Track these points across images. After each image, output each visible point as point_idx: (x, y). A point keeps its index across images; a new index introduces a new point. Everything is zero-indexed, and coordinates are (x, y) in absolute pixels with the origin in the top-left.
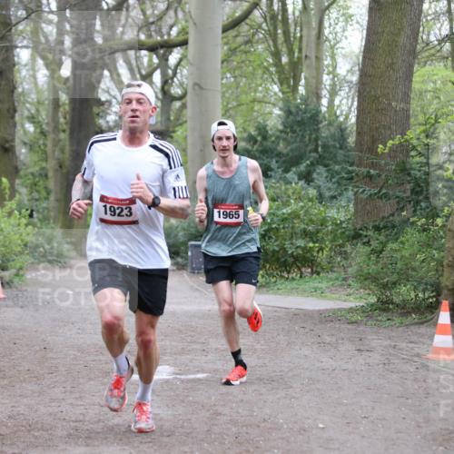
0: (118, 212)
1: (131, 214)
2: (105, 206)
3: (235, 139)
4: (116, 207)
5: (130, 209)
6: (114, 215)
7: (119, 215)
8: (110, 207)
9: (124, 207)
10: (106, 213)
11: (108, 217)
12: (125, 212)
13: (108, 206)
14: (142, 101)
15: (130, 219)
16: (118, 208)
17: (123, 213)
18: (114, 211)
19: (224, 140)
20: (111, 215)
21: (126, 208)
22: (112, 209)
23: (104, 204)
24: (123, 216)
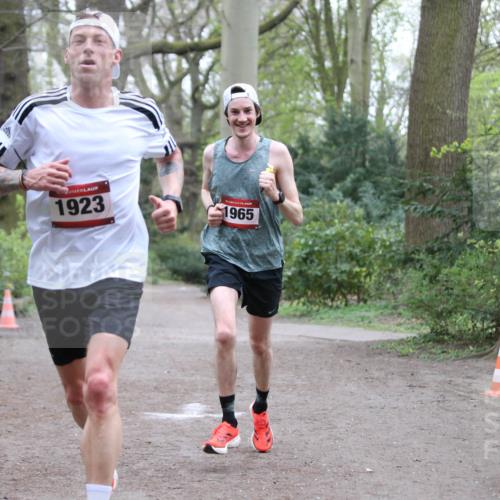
0: (81, 206)
1: (103, 208)
2: (60, 203)
3: (257, 109)
4: (78, 199)
5: (101, 199)
6: (77, 213)
7: (84, 211)
8: (69, 202)
9: (91, 197)
10: (62, 213)
11: (67, 218)
12: (93, 205)
14: (101, 38)
15: (102, 216)
16: (82, 201)
17: (90, 208)
18: (76, 207)
19: (242, 113)
20: (71, 213)
21: (94, 199)
22: (72, 204)
23: (57, 199)
24: (90, 212)
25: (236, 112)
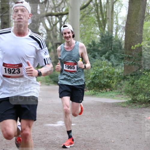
0: (12, 71)
1: (20, 72)
2: (5, 69)
4: (11, 69)
5: (19, 69)
6: (11, 73)
7: (13, 73)
8: (8, 69)
9: (16, 69)
10: (6, 72)
11: (7, 74)
12: (16, 71)
13: (7, 68)
15: (19, 75)
16: (12, 69)
18: (11, 71)
19: (67, 34)
20: (9, 73)
21: (17, 69)
22: (9, 70)
23: (5, 67)
24: (15, 73)
25: (65, 33)
